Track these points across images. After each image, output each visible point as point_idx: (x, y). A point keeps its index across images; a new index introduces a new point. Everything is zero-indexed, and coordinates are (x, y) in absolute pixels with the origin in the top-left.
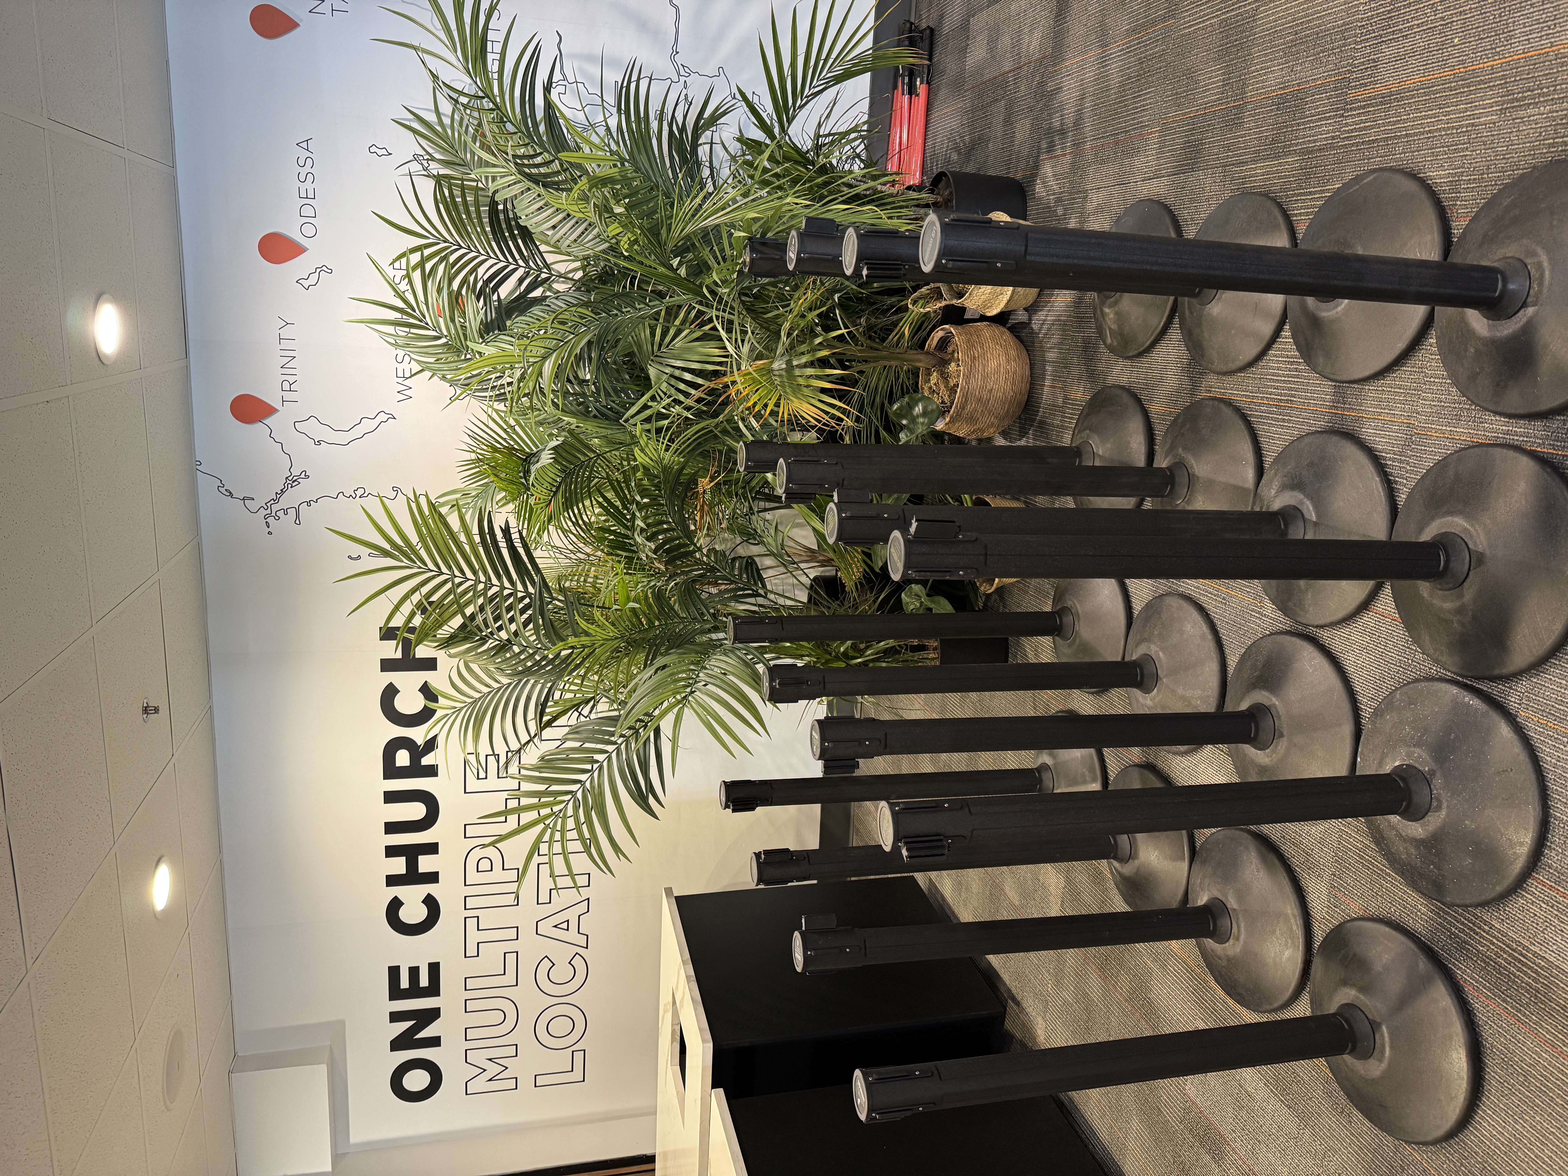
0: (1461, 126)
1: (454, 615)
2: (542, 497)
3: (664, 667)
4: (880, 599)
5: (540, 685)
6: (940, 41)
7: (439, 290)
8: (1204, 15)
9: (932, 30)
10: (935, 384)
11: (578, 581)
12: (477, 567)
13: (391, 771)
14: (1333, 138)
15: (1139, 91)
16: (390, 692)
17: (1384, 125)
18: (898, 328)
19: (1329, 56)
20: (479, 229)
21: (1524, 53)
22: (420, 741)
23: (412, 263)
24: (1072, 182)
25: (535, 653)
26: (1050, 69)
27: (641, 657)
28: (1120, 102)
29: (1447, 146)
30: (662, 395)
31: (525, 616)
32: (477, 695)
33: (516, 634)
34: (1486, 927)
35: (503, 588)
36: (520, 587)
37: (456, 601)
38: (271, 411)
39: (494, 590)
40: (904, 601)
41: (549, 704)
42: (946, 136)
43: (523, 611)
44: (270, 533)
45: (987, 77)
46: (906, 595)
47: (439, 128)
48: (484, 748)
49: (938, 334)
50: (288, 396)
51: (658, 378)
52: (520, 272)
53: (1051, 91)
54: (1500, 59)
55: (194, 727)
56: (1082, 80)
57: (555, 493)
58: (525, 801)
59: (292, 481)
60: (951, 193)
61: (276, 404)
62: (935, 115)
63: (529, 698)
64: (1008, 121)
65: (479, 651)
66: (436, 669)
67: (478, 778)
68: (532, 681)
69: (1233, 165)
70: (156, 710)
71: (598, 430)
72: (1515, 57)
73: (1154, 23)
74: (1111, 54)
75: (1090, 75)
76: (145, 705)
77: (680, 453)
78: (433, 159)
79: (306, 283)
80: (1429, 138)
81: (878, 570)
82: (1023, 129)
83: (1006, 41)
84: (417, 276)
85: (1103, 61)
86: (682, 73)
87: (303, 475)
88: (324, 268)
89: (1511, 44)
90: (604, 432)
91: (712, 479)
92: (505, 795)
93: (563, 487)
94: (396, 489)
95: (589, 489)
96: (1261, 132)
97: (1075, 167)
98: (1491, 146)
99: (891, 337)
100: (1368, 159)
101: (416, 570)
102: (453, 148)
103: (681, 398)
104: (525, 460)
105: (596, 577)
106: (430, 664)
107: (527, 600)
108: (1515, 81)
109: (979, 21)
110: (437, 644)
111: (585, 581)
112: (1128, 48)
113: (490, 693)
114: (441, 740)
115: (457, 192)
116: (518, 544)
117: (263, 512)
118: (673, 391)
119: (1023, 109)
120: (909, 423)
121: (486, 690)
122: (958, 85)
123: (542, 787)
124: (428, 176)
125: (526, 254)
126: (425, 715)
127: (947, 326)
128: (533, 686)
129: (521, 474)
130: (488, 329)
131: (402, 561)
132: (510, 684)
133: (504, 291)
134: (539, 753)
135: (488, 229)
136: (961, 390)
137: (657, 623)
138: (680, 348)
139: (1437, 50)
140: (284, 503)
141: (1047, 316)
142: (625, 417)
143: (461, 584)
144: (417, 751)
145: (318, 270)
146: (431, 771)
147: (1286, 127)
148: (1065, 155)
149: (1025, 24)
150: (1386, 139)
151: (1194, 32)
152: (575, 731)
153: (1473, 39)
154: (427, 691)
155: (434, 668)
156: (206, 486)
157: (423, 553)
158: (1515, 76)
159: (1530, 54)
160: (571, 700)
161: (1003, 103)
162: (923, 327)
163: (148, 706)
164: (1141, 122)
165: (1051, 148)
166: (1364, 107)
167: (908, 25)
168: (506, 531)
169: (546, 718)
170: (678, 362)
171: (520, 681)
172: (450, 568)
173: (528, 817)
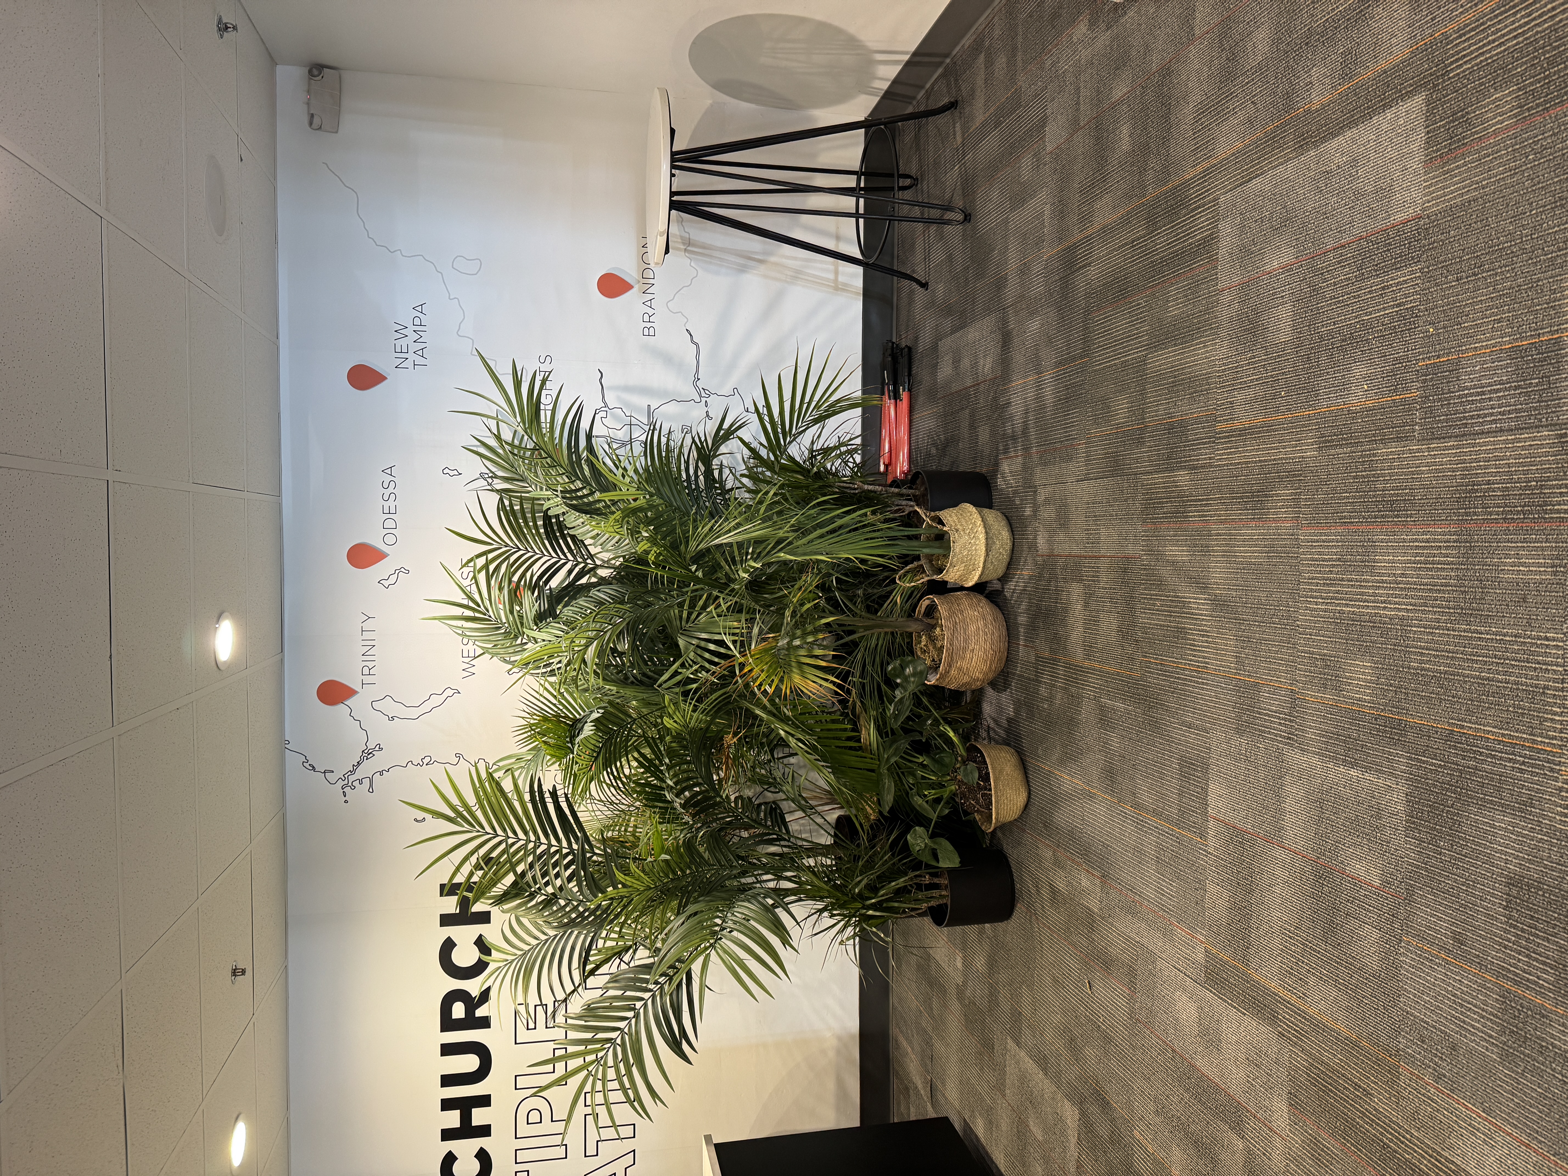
0: (1295, 458)
1: (506, 874)
2: (585, 763)
3: (696, 914)
4: (890, 841)
5: (583, 936)
6: (917, 357)
7: (501, 589)
8: (1109, 357)
9: (910, 349)
10: (925, 646)
11: (619, 831)
12: (528, 828)
13: (448, 1024)
14: (1210, 458)
15: (1068, 411)
16: (448, 946)
17: (1244, 452)
18: (892, 597)
19: (1200, 395)
20: (534, 531)
21: (1327, 407)
22: (475, 992)
23: (478, 567)
24: (1024, 478)
25: (578, 905)
26: (1001, 388)
27: (675, 903)
28: (1054, 418)
29: (1288, 472)
30: (691, 663)
31: (569, 871)
32: (527, 948)
33: (561, 888)
34: (1408, 1136)
35: (550, 845)
36: (565, 844)
37: (509, 860)
38: (351, 692)
39: (543, 847)
40: (909, 842)
41: (592, 952)
42: (926, 434)
43: (567, 867)
44: (346, 802)
45: (953, 390)
46: (911, 837)
47: (501, 451)
48: (533, 999)
49: (925, 603)
50: (367, 680)
51: (687, 649)
52: (568, 566)
53: (1003, 405)
54: (1313, 410)
55: (272, 987)
56: (1025, 398)
57: (596, 758)
58: (571, 1049)
59: (368, 754)
60: (926, 489)
61: (355, 686)
62: (916, 416)
63: (573, 949)
64: (973, 427)
65: (529, 905)
66: (489, 922)
67: (528, 1029)
68: (576, 932)
69: (1142, 474)
70: (243, 972)
71: (636, 694)
72: (1323, 410)
73: (1074, 359)
74: (1045, 380)
75: (1031, 394)
76: (234, 968)
77: (707, 713)
78: (496, 477)
79: (386, 583)
80: (1275, 464)
81: (886, 814)
82: (984, 434)
83: (966, 363)
84: (482, 577)
85: (1039, 386)
86: (703, 394)
87: (377, 748)
88: (402, 570)
89: (1318, 400)
90: (641, 696)
91: (735, 734)
92: (552, 1045)
93: (603, 751)
94: (458, 756)
95: (627, 747)
96: (1159, 450)
97: (1026, 468)
98: (1317, 474)
99: (886, 605)
100: (1237, 477)
101: (475, 834)
102: (513, 467)
103: (707, 665)
104: (571, 726)
105: (635, 827)
106: (484, 918)
107: (570, 857)
108: (1325, 427)
109: (946, 344)
110: (492, 901)
111: (626, 830)
112: (1057, 376)
113: (538, 945)
114: (493, 994)
115: (516, 502)
116: (564, 805)
117: (341, 783)
118: (699, 659)
119: (983, 418)
120: (903, 682)
121: (534, 942)
122: (932, 395)
123: (589, 1035)
124: (492, 490)
125: (573, 548)
126: (479, 968)
127: (931, 597)
128: (577, 937)
129: (568, 739)
130: (540, 618)
131: (464, 827)
132: (556, 936)
133: (554, 583)
134: (582, 1002)
135: (542, 531)
136: (947, 651)
137: (688, 872)
138: (705, 622)
139: (1271, 399)
140: (358, 774)
141: (1016, 586)
142: (659, 682)
143: (513, 844)
144: (472, 1004)
145: (397, 572)
146: (485, 1023)
147: (1176, 447)
148: (1017, 456)
149: (980, 351)
150: (1247, 463)
151: (1103, 369)
152: (615, 979)
153: (1293, 393)
154: (481, 943)
155: (488, 921)
156: (293, 761)
157: (479, 814)
158: (1325, 424)
159: (1332, 408)
160: (612, 948)
161: (967, 411)
162: (913, 597)
163: (236, 969)
164: (1072, 435)
165: (1006, 451)
166: (1228, 437)
167: (890, 344)
168: (554, 794)
169: (589, 967)
170: (703, 634)
171: (565, 932)
172: (504, 830)
173: (573, 1064)
